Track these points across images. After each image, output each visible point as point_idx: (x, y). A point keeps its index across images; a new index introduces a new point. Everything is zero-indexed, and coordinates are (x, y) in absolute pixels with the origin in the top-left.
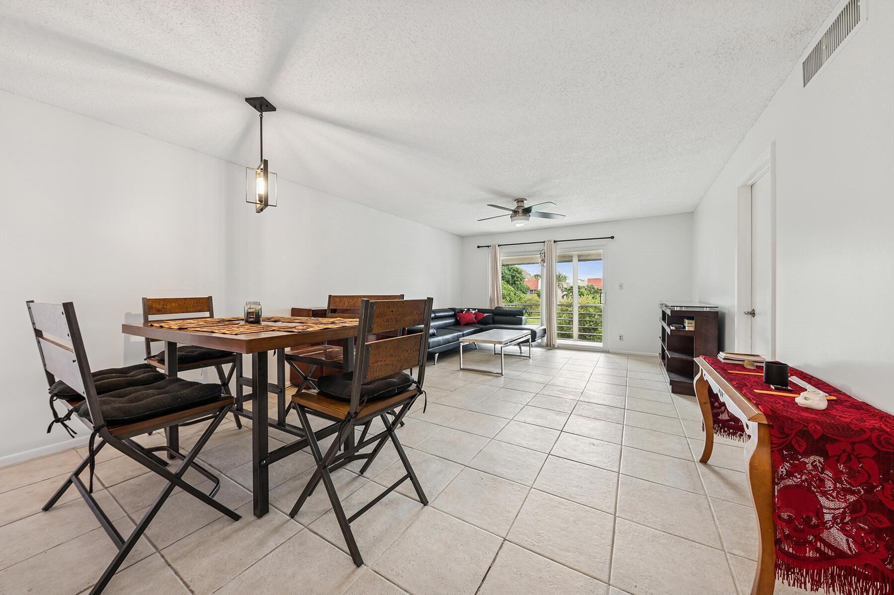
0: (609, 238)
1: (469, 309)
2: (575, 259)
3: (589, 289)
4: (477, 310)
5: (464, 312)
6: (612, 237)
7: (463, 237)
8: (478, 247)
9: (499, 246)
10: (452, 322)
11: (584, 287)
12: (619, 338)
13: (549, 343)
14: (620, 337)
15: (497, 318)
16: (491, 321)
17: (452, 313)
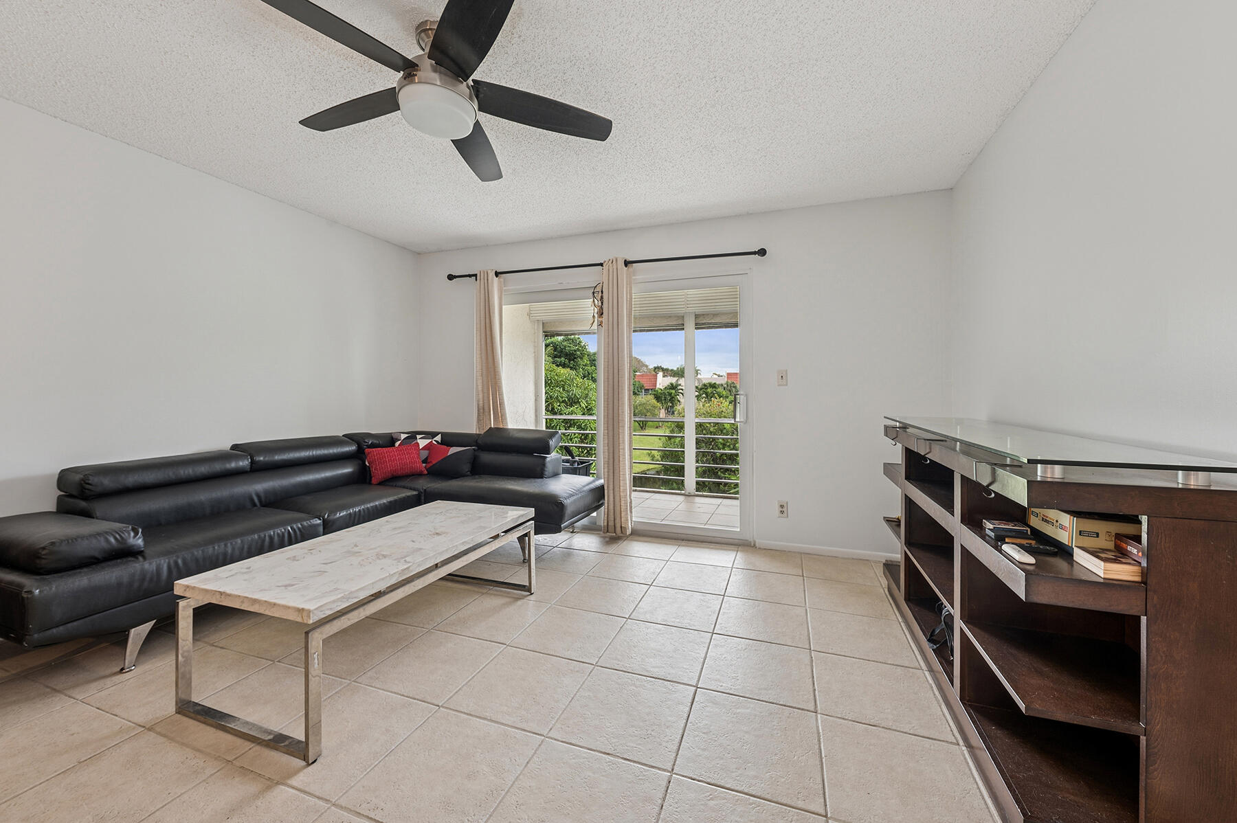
0: (754, 253)
1: (413, 436)
2: (690, 324)
3: (729, 388)
4: (438, 438)
5: (397, 444)
6: (762, 252)
7: (419, 254)
8: (451, 277)
9: (497, 274)
10: (349, 472)
11: (722, 385)
12: (777, 509)
13: (611, 523)
14: (782, 506)
15: (487, 458)
16: (466, 468)
17: (352, 448)
